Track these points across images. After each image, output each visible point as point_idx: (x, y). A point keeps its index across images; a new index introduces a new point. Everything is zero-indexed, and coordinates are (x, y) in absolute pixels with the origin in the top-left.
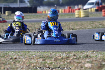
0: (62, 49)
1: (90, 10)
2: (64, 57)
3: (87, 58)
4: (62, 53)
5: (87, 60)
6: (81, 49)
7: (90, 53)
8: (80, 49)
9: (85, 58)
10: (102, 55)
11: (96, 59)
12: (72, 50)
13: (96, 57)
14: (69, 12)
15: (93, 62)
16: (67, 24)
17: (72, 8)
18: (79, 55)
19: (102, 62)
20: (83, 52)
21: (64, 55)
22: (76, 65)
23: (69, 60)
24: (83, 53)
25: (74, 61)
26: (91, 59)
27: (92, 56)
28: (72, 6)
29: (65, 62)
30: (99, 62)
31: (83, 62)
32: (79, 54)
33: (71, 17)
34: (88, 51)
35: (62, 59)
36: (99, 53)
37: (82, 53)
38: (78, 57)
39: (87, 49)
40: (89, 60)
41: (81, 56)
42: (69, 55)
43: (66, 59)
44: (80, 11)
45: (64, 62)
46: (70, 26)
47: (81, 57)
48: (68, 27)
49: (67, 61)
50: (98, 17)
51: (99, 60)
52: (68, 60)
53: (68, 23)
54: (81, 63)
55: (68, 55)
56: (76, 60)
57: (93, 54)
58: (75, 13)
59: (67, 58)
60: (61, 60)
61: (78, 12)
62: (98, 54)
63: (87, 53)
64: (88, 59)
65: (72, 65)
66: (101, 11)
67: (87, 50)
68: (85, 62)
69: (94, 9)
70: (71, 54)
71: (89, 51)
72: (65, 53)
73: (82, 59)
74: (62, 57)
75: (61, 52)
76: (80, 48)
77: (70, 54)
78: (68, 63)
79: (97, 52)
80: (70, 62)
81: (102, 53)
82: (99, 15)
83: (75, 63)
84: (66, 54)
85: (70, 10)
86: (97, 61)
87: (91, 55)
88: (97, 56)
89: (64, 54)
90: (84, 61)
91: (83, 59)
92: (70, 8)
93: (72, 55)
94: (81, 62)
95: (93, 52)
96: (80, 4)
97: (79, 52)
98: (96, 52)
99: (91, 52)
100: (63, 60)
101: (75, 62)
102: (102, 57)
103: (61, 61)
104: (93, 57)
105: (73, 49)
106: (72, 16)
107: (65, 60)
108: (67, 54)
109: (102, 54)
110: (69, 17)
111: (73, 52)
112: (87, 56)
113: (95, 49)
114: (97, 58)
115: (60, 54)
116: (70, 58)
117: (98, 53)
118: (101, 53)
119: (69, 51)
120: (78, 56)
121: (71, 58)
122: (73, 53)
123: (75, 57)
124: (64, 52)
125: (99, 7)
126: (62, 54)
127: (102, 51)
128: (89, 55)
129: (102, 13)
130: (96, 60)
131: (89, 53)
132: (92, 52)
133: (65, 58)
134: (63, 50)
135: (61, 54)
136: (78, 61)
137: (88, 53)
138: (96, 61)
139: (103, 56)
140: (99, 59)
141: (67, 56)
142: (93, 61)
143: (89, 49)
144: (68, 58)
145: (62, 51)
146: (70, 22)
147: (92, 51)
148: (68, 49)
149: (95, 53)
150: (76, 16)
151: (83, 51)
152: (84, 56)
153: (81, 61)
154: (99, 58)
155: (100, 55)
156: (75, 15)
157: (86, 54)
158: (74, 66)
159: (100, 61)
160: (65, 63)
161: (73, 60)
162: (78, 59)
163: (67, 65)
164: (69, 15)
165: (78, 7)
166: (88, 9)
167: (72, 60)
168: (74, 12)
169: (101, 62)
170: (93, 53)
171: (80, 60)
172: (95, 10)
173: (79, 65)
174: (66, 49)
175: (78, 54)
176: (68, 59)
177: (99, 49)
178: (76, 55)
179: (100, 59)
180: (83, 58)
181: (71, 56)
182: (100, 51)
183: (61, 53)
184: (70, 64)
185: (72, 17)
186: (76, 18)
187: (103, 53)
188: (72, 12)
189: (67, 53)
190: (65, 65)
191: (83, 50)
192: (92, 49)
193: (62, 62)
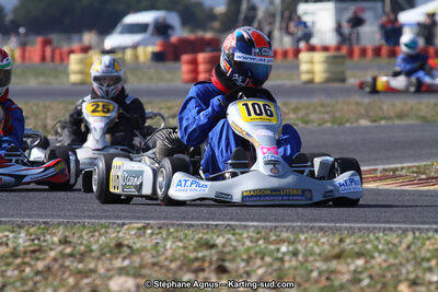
0: (13, 216)
1: (129, 54)
2: (21, 248)
3: (120, 252)
4: (13, 232)
5: (118, 263)
6: (94, 217)
7: (133, 232)
8: (89, 217)
9: (110, 252)
10: (180, 244)
11: (155, 260)
12: (56, 221)
13: (157, 251)
14: (43, 59)
15: (144, 271)
16: (35, 108)
17: (55, 44)
18: (85, 242)
19: (181, 273)
20: (103, 231)
21: (22, 240)
22: (71, 281)
23: (44, 259)
24: (100, 235)
25: (62, 266)
26: (136, 260)
27: (137, 246)
28: (54, 37)
29: (28, 270)
30: (168, 270)
31: (101, 270)
32: (85, 237)
33: (51, 80)
34: (124, 224)
35: (14, 254)
36: (170, 234)
37: (98, 231)
38: (82, 248)
39: (118, 217)
40: (127, 262)
41: (94, 247)
42: (42, 238)
43: (32, 259)
44: (91, 58)
45: (20, 268)
46: (46, 118)
47: (91, 251)
48: (40, 124)
49: (33, 263)
50: (162, 85)
51: (167, 263)
52: (38, 259)
53: (37, 105)
54: (94, 276)
55: (39, 239)
56: (71, 259)
57: (142, 239)
58: (68, 64)
59: (33, 252)
60: (10, 260)
61: (82, 62)
62: (165, 239)
63: (119, 232)
64: (124, 259)
65: (56, 283)
66: (177, 58)
67: (118, 221)
68: (108, 270)
69: (145, 52)
70: (53, 234)
71: (126, 227)
72: (27, 231)
73: (99, 258)
74: (15, 248)
75: (8, 227)
76: (86, 214)
77: (48, 237)
78: (38, 273)
79: (160, 228)
80: (49, 269)
81: (181, 234)
82: (167, 76)
83: (67, 274)
84: (31, 235)
85: (48, 50)
86: (161, 267)
87: (136, 240)
88: (162, 244)
89: (23, 235)
90: (107, 265)
91: (104, 258)
92: (47, 43)
93: (56, 239)
94: (94, 271)
95: (145, 228)
96: (90, 28)
97: (84, 226)
98: (157, 231)
99: (133, 228)
100: (18, 261)
101: (68, 267)
102: (181, 251)
103: (8, 265)
104: (144, 249)
105: (59, 216)
106: (56, 77)
107: (27, 260)
108: (33, 237)
109: (181, 240)
110: (42, 79)
111: (61, 229)
112: (119, 245)
113: (153, 218)
114: (159, 254)
115: (7, 233)
116: (46, 252)
117: (164, 233)
118: (175, 235)
119: (44, 223)
120: (81, 244)
121: (52, 254)
122: (60, 232)
123: (68, 250)
124: (20, 227)
125: (167, 44)
126: (11, 235)
127: (181, 225)
128: (126, 242)
129: (179, 68)
130: (154, 264)
131: (128, 234)
132: (139, 229)
133: (25, 252)
134: (18, 220)
135: (7, 236)
136: (80, 266)
137: (121, 235)
138: (156, 268)
139: (184, 248)
140: (166, 259)
141: (36, 242)
142: (142, 266)
143: (125, 218)
144: (37, 252)
145: (12, 223)
146: (47, 103)
147: (140, 225)
148: (40, 216)
149: (152, 234)
150: (74, 78)
151: (103, 226)
152: (107, 244)
153: (92, 266)
154: (169, 253)
155: (173, 242)
156: (66, 73)
157: (114, 235)
158: (63, 286)
159: (173, 266)
160: (24, 274)
161: (60, 261)
162: (82, 257)
163: (35, 283)
164: (43, 74)
165: (81, 40)
166: (123, 49)
167: (55, 260)
168: (62, 60)
169: (175, 273)
170: (145, 232)
171: (87, 260)
172: (149, 56)
173: (86, 281)
174: (30, 217)
175: (81, 236)
176: (38, 254)
177: (166, 218)
178: (74, 240)
179: (171, 261)
180: (104, 254)
181: (53, 243)
182: (173, 225)
183: (9, 231)
184: (46, 279)
185: (55, 84)
186: (74, 84)
187: (186, 236)
188: (53, 59)
189: (32, 230)
190: (24, 281)
191: (103, 221)
192: (139, 218)
193: (11, 268)
